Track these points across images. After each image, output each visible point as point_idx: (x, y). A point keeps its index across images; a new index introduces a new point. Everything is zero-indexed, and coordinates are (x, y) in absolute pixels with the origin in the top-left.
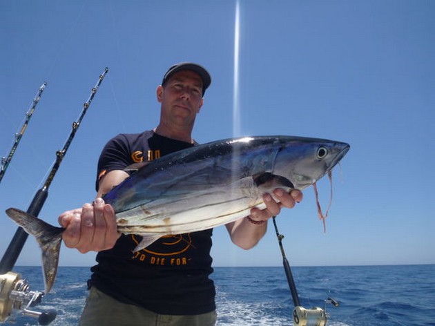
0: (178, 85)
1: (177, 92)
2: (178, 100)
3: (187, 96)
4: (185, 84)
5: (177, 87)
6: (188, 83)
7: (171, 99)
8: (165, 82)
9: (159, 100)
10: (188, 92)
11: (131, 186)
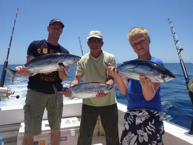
0: (54, 27)
1: (54, 29)
2: (54, 32)
3: (56, 31)
4: (56, 27)
5: (54, 28)
6: (57, 27)
7: (52, 31)
8: (50, 25)
9: (48, 31)
10: (57, 30)
11: (31, 63)
